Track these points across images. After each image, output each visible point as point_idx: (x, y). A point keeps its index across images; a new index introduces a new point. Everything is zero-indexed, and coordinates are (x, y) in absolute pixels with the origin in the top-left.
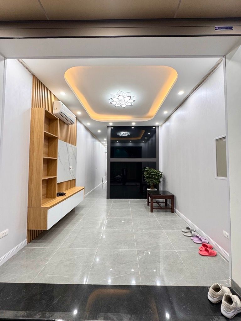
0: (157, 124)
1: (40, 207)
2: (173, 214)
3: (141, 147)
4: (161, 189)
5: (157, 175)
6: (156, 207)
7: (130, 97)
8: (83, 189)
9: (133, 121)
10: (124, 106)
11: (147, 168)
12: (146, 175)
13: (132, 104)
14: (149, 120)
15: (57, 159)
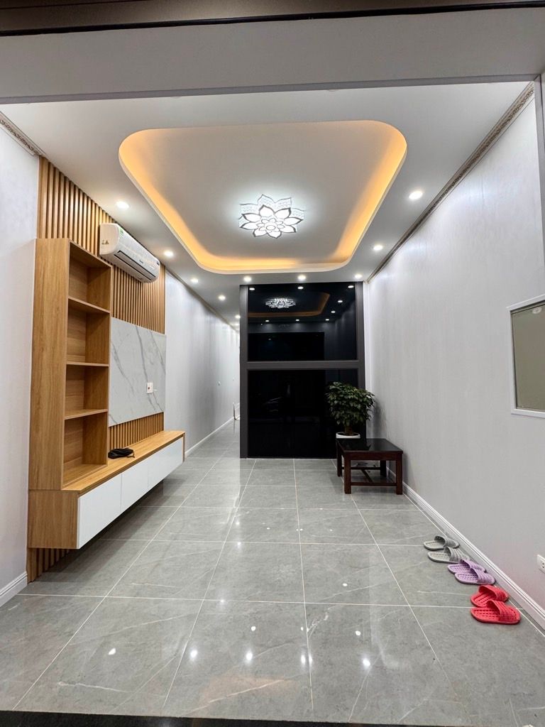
0: (358, 277)
1: (60, 490)
2: (400, 496)
3: (323, 333)
4: (370, 435)
5: (361, 400)
6: (359, 481)
7: (289, 209)
8: (182, 436)
9: (300, 271)
10: (276, 234)
11: (334, 383)
12: (334, 400)
13: (294, 229)
14: (338, 268)
15: (108, 367)
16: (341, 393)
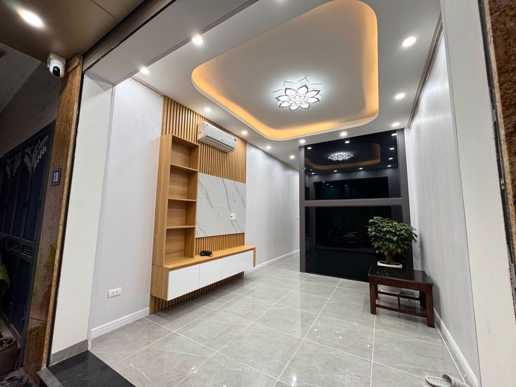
0: (396, 125)
1: (162, 266)
8: (253, 249)
13: (318, 99)
15: (195, 202)
16: (379, 226)
